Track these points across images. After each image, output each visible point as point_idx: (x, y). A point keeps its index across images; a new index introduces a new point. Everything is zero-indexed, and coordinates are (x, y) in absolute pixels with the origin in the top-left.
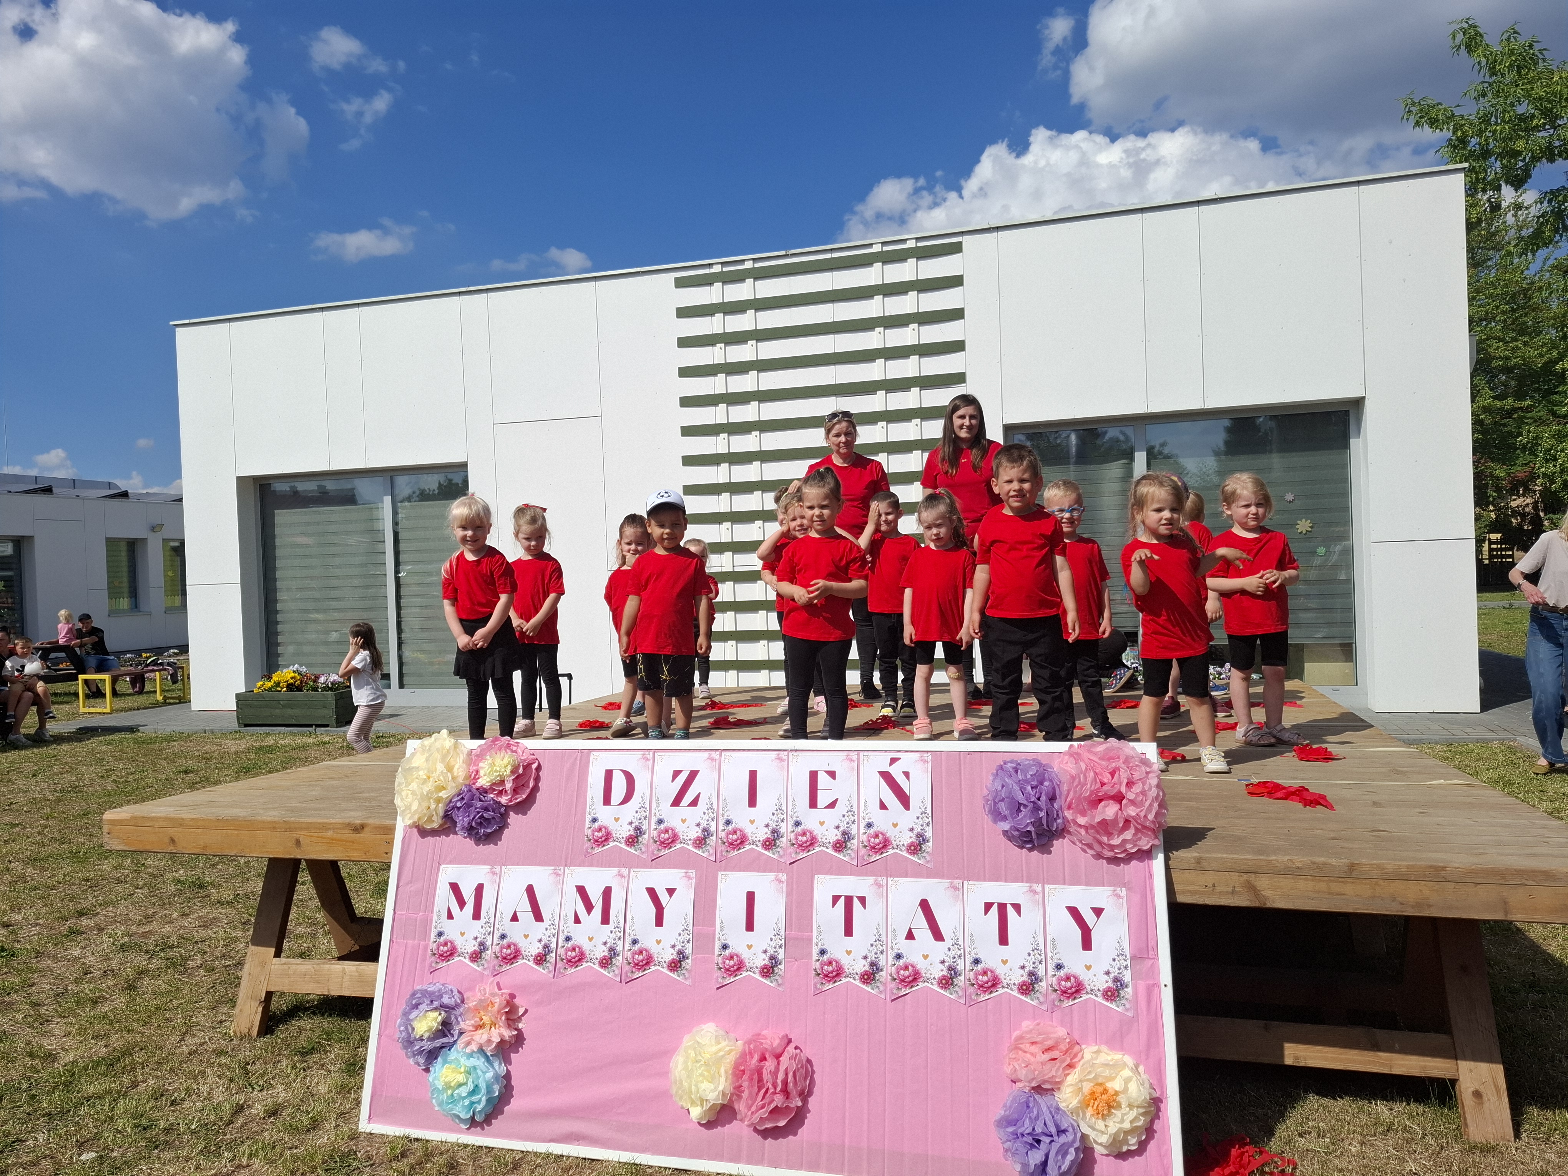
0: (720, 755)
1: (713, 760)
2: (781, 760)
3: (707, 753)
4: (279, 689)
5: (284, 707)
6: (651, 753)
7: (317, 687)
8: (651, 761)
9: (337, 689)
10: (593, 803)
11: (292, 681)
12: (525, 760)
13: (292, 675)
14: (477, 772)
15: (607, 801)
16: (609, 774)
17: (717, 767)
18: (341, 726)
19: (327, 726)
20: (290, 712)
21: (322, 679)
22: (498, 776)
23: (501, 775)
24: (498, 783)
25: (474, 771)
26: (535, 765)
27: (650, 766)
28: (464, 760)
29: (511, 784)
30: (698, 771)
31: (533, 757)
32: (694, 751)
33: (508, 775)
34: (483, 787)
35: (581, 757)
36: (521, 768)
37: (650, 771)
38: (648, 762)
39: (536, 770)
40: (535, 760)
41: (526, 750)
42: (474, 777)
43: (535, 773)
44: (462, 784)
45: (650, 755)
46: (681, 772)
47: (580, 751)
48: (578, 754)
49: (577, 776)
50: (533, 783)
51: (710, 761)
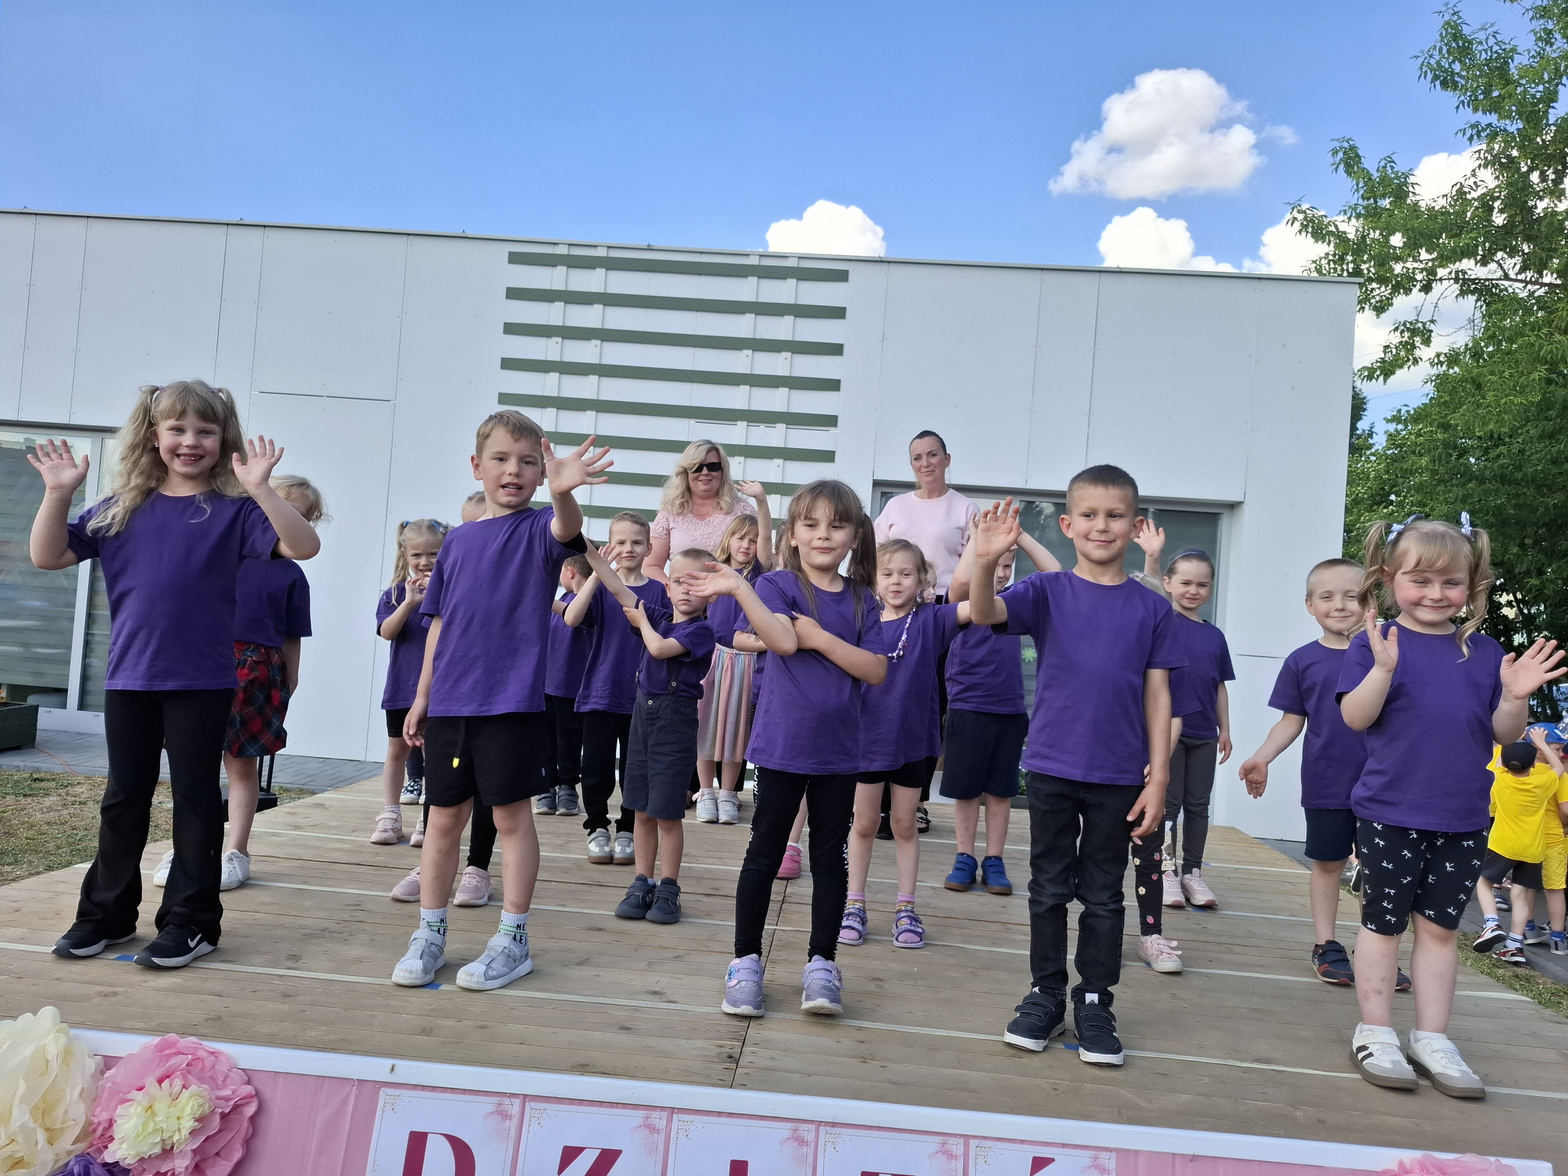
0: (670, 1120)
1: (653, 1129)
2: (801, 1142)
3: (641, 1113)
6: (517, 1102)
8: (515, 1122)
12: (227, 1099)
14: (111, 1123)
16: (417, 1142)
17: (661, 1147)
22: (158, 1139)
23: (166, 1136)
24: (158, 1157)
25: (104, 1116)
26: (251, 1110)
27: (513, 1132)
28: (83, 1090)
29: (189, 1155)
30: (617, 1153)
31: (248, 1089)
32: (612, 1107)
33: (183, 1135)
34: (120, 1164)
35: (357, 1098)
36: (217, 1119)
37: (511, 1144)
38: (508, 1122)
39: (253, 1119)
40: (252, 1097)
41: (234, 1070)
42: (102, 1135)
43: (248, 1127)
44: (69, 1153)
45: (514, 1107)
46: (580, 1150)
47: (356, 1083)
48: (355, 1088)
49: (344, 1138)
50: (237, 1155)
51: (647, 1131)
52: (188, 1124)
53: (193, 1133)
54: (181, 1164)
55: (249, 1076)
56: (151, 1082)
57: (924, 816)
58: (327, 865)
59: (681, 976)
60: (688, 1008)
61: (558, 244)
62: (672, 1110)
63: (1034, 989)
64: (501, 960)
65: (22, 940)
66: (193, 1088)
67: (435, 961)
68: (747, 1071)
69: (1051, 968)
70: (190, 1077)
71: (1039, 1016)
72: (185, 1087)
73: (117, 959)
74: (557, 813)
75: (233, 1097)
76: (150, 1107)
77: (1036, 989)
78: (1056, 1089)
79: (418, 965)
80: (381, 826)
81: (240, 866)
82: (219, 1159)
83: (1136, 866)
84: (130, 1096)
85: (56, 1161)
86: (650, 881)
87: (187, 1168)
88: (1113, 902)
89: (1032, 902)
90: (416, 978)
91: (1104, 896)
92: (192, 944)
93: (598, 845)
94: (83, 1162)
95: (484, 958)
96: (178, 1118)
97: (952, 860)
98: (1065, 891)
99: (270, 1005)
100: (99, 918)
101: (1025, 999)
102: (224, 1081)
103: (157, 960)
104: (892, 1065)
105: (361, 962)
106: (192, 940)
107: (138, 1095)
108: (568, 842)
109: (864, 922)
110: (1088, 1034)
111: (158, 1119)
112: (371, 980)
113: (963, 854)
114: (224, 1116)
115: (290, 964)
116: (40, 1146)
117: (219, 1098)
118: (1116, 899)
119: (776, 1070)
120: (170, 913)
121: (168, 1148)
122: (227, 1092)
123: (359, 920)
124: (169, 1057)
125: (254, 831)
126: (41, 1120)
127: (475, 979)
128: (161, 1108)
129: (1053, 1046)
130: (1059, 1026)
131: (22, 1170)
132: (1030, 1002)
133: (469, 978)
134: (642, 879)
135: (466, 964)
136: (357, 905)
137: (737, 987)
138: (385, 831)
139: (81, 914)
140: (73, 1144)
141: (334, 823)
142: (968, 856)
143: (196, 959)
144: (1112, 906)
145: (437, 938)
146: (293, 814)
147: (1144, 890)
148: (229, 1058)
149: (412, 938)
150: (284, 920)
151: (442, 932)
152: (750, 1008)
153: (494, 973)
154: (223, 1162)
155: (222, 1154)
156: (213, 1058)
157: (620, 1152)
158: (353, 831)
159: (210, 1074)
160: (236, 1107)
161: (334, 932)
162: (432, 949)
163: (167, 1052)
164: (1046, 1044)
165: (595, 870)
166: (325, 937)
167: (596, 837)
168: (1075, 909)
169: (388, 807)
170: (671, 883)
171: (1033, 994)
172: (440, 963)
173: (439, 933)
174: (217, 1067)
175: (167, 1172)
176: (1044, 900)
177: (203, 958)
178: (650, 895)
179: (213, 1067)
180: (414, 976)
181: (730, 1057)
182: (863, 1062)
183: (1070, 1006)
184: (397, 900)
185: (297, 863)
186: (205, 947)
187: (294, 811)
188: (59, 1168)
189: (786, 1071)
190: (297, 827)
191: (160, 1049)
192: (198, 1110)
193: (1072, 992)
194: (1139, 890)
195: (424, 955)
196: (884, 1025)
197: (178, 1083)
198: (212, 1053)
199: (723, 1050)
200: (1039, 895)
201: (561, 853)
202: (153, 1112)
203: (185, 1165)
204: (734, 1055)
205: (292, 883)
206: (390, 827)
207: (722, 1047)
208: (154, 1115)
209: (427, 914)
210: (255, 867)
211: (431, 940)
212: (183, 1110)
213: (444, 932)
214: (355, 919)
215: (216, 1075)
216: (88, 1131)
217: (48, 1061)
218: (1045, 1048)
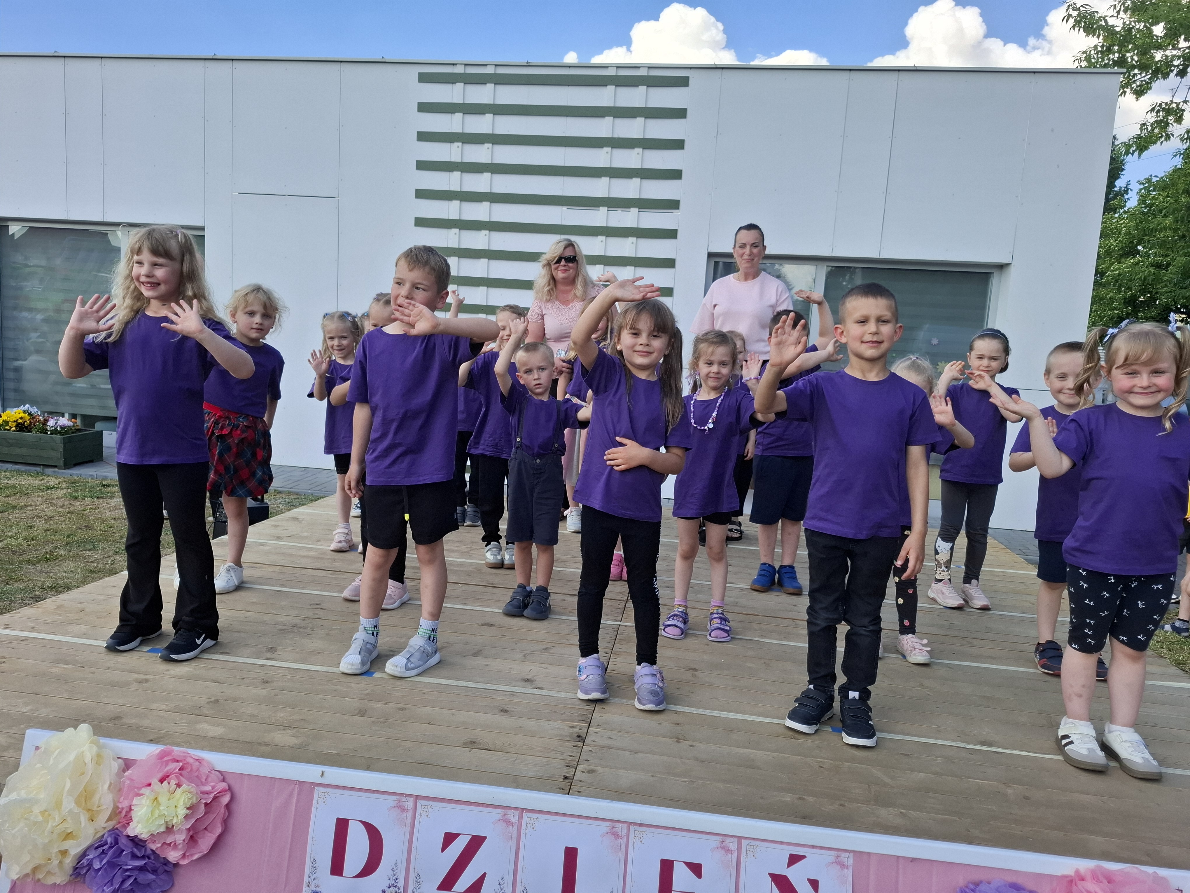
0: (521, 817)
1: (508, 823)
2: (617, 836)
3: (500, 811)
4: (7, 427)
5: (11, 445)
6: (411, 800)
7: (47, 430)
8: (410, 814)
9: (67, 432)
10: (314, 869)
11: (20, 421)
12: (208, 793)
13: (22, 415)
15: (337, 868)
16: (342, 826)
17: (515, 835)
18: (68, 468)
19: (55, 467)
20: (18, 451)
21: (51, 423)
22: (163, 822)
23: (168, 819)
24: (163, 832)
25: (125, 804)
26: (226, 799)
27: (409, 821)
28: (111, 783)
29: (185, 832)
30: (484, 838)
31: (223, 786)
32: (479, 806)
33: (179, 819)
34: (139, 837)
35: (299, 794)
36: (202, 807)
37: (408, 829)
38: (405, 814)
39: (228, 806)
40: (226, 791)
41: (213, 772)
42: (126, 816)
43: (225, 812)
44: (104, 828)
45: (409, 804)
46: (457, 835)
47: (298, 783)
48: (297, 786)
49: (292, 821)
50: (219, 830)
51: (504, 824)
52: (182, 812)
53: (186, 817)
54: (180, 838)
55: (223, 776)
56: (155, 781)
57: (739, 528)
58: (298, 570)
59: (548, 665)
60: (551, 693)
61: (456, 64)
62: (523, 810)
63: (810, 686)
64: (417, 655)
65: (84, 635)
66: (184, 787)
67: (370, 655)
68: (590, 748)
69: (823, 672)
70: (181, 778)
71: (813, 707)
72: (179, 785)
73: (149, 651)
74: (465, 524)
75: (213, 791)
76: (156, 798)
77: (811, 686)
78: (822, 767)
79: (358, 659)
80: (337, 538)
81: (235, 575)
82: (206, 832)
83: (896, 583)
84: (141, 792)
85: (96, 833)
86: (528, 588)
87: (184, 840)
88: (872, 625)
89: (810, 623)
90: (356, 669)
91: (866, 621)
92: (199, 642)
93: (493, 554)
94: (114, 835)
95: (405, 653)
96: (176, 806)
97: (758, 566)
98: (835, 616)
99: (254, 691)
100: (134, 623)
101: (803, 693)
102: (206, 780)
103: (174, 656)
104: (699, 744)
105: (319, 653)
106: (198, 640)
107: (146, 791)
108: (472, 549)
109: (685, 622)
110: (849, 722)
111: (162, 808)
112: (325, 669)
113: (765, 564)
114: (206, 804)
115: (269, 655)
116: (83, 824)
117: (203, 793)
118: (875, 622)
119: (612, 748)
120: (180, 620)
121: (170, 827)
122: (208, 788)
123: (319, 617)
124: (167, 763)
125: (248, 541)
126: (84, 803)
127: (398, 669)
128: (163, 799)
129: (822, 729)
130: (829, 713)
131: (72, 841)
132: (806, 695)
133: (394, 668)
134: (522, 587)
135: (393, 656)
136: (318, 605)
137: (586, 680)
138: (340, 542)
139: (121, 619)
140: (105, 823)
141: (305, 534)
142: (769, 565)
143: (203, 651)
144: (871, 628)
145: (372, 639)
146: (276, 526)
147: (902, 600)
148: (208, 763)
149: (353, 638)
150: (267, 618)
151: (375, 634)
152: (599, 694)
153: (412, 665)
154: (210, 834)
155: (209, 829)
156: (197, 763)
157: (485, 838)
158: (318, 541)
159: (197, 774)
160: (215, 798)
161: (301, 628)
162: (368, 646)
163: (166, 759)
164: (817, 728)
165: (492, 574)
166: (294, 632)
167: (491, 548)
168: (843, 629)
169: (342, 524)
170: (544, 592)
171: (808, 690)
172: (374, 654)
173: (373, 635)
174: (201, 769)
175: (171, 843)
176: (818, 622)
177: (208, 650)
178: (528, 598)
179: (198, 769)
180: (354, 667)
181: (579, 736)
182: (677, 742)
183: (837, 698)
184: (347, 600)
185: (277, 569)
186: (209, 643)
187: (276, 523)
188: (98, 838)
189: (619, 749)
190: (279, 538)
191: (162, 756)
192: (188, 802)
193: (839, 689)
194: (898, 600)
195: (362, 651)
196: (696, 709)
197: (173, 782)
198: (197, 760)
199: (575, 730)
200: (816, 619)
201: (467, 559)
202: (158, 802)
203: (182, 839)
204: (582, 735)
205: (273, 586)
206: (344, 539)
207: (573, 727)
208: (159, 804)
209: (365, 622)
210: (247, 573)
211: (367, 640)
212: (178, 801)
213: (377, 634)
214: (316, 616)
215: (201, 775)
216: (116, 812)
217: (85, 763)
218: (816, 731)
